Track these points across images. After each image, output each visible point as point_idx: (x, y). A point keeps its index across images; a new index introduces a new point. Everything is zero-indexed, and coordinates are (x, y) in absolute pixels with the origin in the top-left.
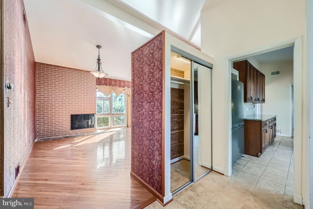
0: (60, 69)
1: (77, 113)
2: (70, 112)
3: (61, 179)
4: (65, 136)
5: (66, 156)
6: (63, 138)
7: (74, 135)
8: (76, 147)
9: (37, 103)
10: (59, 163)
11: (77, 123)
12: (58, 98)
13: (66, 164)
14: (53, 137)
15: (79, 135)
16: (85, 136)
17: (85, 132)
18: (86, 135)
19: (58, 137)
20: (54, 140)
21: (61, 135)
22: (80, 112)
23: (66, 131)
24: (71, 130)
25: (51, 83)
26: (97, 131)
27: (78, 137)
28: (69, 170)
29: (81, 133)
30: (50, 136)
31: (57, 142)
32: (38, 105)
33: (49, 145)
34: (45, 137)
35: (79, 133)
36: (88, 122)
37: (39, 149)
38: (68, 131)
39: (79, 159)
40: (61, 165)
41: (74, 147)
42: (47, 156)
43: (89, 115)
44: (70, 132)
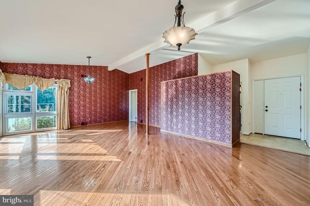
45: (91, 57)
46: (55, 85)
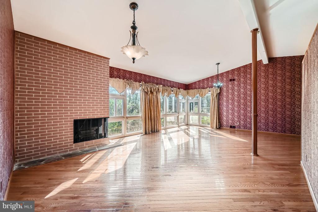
2: (73, 116)
4: (65, 153)
6: (62, 157)
7: (80, 151)
9: (17, 101)
12: (54, 94)
14: (46, 157)
15: (87, 151)
16: (95, 151)
20: (49, 163)
21: (59, 153)
23: (67, 146)
24: (74, 143)
25: (43, 69)
26: (110, 142)
27: (87, 154)
29: (88, 147)
30: (41, 157)
32: (19, 105)
34: (31, 158)
35: (86, 147)
36: (98, 129)
38: (70, 145)
44: (73, 147)
45: (219, 63)
46: (209, 92)
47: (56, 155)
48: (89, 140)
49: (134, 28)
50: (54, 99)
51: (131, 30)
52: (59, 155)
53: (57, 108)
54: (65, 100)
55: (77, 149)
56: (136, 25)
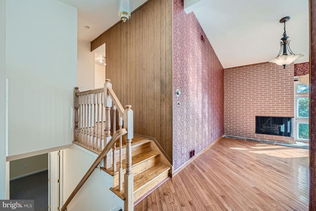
0: (245, 69)
1: (263, 115)
2: (255, 113)
3: (212, 177)
4: (249, 138)
5: (234, 158)
6: (246, 140)
7: (260, 140)
8: (251, 153)
9: (225, 104)
10: (223, 163)
11: (264, 127)
12: (242, 98)
13: (227, 166)
14: (238, 137)
15: (266, 142)
16: (272, 144)
17: (274, 140)
18: (275, 143)
19: (242, 138)
20: (237, 139)
21: (245, 137)
22: (268, 113)
23: (251, 134)
24: (256, 133)
25: (236, 84)
26: (297, 142)
27: (263, 143)
28: (224, 174)
29: (268, 139)
30: (234, 135)
31: (238, 142)
32: (226, 106)
33: (229, 143)
34: (231, 135)
35: (266, 139)
36: (280, 128)
37: (221, 144)
38: (253, 134)
39: (242, 168)
40: (223, 165)
41: (249, 153)
42: (221, 152)
43: (283, 119)
44: (255, 136)
47: (243, 137)
48: (269, 134)
49: (284, 39)
50: (242, 102)
51: (282, 41)
52: (245, 138)
53: (244, 107)
54: (249, 102)
55: (258, 138)
56: (287, 35)
